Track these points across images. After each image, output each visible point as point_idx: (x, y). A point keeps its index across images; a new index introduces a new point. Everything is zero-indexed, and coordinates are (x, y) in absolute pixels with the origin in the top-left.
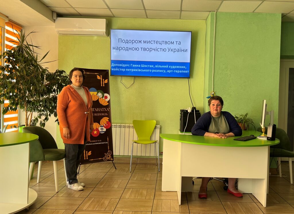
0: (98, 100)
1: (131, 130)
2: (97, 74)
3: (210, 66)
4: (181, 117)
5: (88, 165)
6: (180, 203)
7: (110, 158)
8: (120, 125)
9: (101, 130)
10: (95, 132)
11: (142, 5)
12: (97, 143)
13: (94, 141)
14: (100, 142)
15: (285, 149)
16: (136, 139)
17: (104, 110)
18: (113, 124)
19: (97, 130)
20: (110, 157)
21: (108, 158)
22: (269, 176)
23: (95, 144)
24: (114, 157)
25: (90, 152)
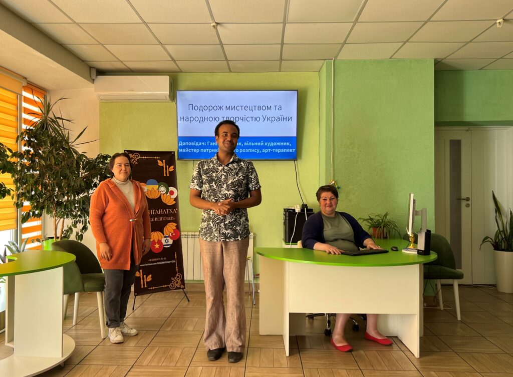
0: (160, 197)
2: (158, 158)
3: (327, 142)
5: (146, 296)
7: (180, 285)
8: (193, 233)
9: (166, 242)
10: (157, 246)
12: (160, 263)
13: (156, 260)
14: (164, 261)
17: (169, 211)
18: (182, 233)
19: (160, 242)
20: (180, 283)
21: (176, 285)
23: (157, 265)
24: (185, 282)
25: (150, 276)
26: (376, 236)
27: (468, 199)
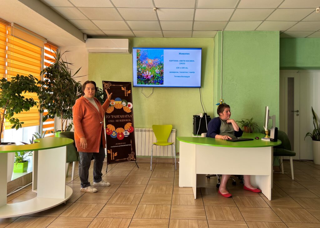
0: (123, 108)
1: (151, 133)
2: (121, 85)
3: (219, 77)
4: (194, 121)
5: (114, 165)
6: (195, 198)
8: (141, 129)
9: (125, 134)
10: (120, 136)
11: (159, 26)
12: (122, 146)
13: (120, 144)
14: (124, 144)
15: (286, 149)
16: (155, 141)
17: (128, 116)
18: (135, 129)
19: (122, 134)
20: (133, 157)
21: (131, 158)
22: (273, 173)
24: (137, 157)
25: (116, 153)
26: (246, 131)
27: (298, 111)
